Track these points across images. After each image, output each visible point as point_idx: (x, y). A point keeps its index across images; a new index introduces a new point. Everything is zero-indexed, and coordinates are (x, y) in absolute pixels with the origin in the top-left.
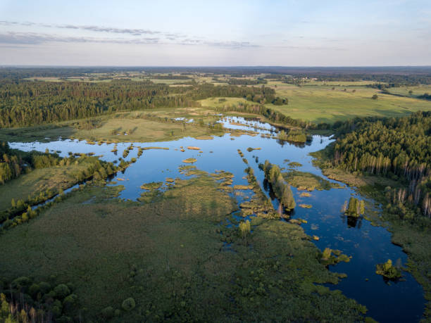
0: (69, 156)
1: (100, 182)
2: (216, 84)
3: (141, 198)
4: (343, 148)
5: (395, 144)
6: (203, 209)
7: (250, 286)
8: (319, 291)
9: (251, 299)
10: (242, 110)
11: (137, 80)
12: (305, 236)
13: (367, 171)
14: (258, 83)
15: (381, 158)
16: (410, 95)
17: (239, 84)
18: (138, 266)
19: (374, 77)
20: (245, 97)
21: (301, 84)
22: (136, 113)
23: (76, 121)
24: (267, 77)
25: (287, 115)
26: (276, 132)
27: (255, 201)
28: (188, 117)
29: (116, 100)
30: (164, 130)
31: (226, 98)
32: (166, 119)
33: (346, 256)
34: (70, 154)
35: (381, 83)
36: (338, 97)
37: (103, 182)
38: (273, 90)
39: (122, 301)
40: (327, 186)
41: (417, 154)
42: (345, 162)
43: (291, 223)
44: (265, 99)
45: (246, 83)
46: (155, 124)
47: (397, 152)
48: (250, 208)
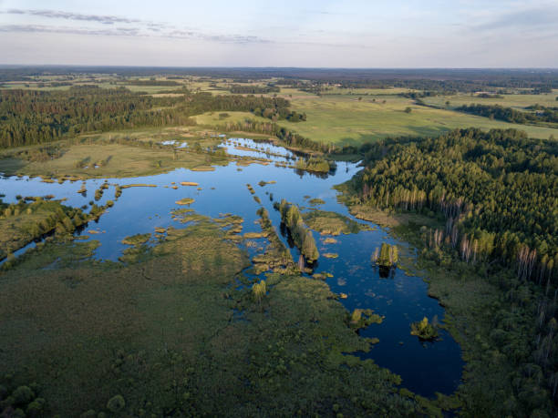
0: (17, 202)
1: (66, 237)
2: (215, 93)
3: (123, 257)
4: (373, 180)
5: (431, 173)
6: (206, 268)
7: (268, 364)
8: (348, 362)
9: (271, 381)
10: (248, 129)
11: (107, 86)
12: (331, 294)
13: (401, 208)
14: (268, 91)
15: (415, 191)
16: (447, 107)
17: (244, 92)
18: (126, 351)
19: (406, 83)
20: (252, 111)
21: (321, 93)
22: (110, 136)
23: (24, 149)
24: (280, 83)
25: (305, 135)
26: (294, 159)
27: (271, 253)
28: (180, 139)
29: (80, 116)
30: (148, 159)
31: (229, 113)
32: (151, 143)
33: (378, 316)
34: (18, 198)
35: (416, 91)
36: (366, 110)
37: (69, 237)
38: (287, 102)
39: (107, 400)
40: (354, 228)
41: (454, 185)
42: (375, 196)
43: (314, 278)
44: (277, 115)
45: (254, 90)
46: (137, 151)
47: (432, 183)
48: (265, 263)
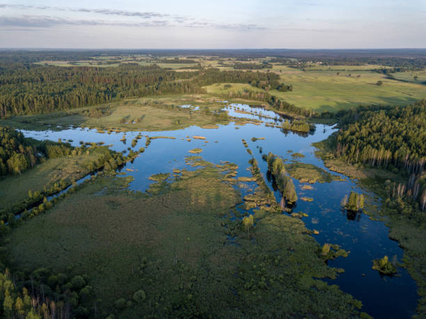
0: (81, 146)
1: (111, 172)
2: (222, 69)
3: (149, 190)
4: (345, 140)
5: (397, 136)
6: (208, 202)
7: (252, 280)
8: (317, 286)
9: (254, 293)
10: (246, 97)
11: (144, 64)
12: (306, 230)
13: (368, 164)
14: (263, 67)
15: (382, 151)
16: (415, 80)
17: (244, 68)
18: (148, 258)
19: (379, 61)
20: (250, 82)
21: (305, 69)
22: (144, 100)
23: (85, 108)
24: (273, 61)
25: (290, 102)
26: (281, 121)
27: (259, 193)
28: (194, 104)
29: (124, 86)
30: (170, 118)
31: (232, 84)
32: (173, 106)
33: (344, 251)
34: (81, 143)
35: (387, 67)
36: (343, 83)
37: (113, 172)
38: (277, 75)
39: (134, 293)
40: (328, 178)
41: (418, 146)
42: (347, 154)
43: (292, 216)
44: (269, 86)
45: (251, 67)
46: (162, 112)
47: (398, 144)
48: (253, 201)
